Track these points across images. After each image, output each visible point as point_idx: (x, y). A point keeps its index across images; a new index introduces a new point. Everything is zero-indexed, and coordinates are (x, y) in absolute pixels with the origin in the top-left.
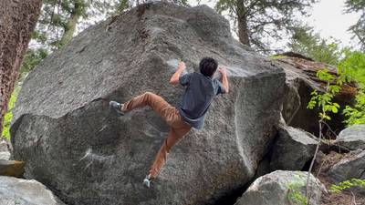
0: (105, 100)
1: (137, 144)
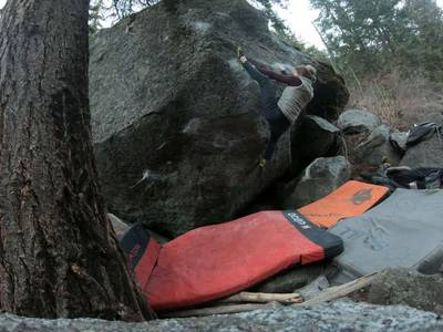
0: (159, 113)
1: (204, 157)
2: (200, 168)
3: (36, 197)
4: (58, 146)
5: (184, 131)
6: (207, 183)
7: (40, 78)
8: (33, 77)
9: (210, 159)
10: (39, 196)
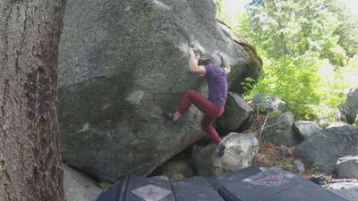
1: (141, 123)
2: (135, 132)
3: (8, 176)
4: (30, 127)
5: (128, 99)
6: (138, 144)
7: (18, 53)
8: (10, 51)
9: (146, 125)
10: (11, 175)
